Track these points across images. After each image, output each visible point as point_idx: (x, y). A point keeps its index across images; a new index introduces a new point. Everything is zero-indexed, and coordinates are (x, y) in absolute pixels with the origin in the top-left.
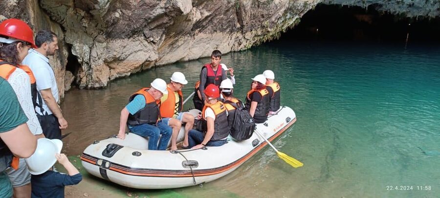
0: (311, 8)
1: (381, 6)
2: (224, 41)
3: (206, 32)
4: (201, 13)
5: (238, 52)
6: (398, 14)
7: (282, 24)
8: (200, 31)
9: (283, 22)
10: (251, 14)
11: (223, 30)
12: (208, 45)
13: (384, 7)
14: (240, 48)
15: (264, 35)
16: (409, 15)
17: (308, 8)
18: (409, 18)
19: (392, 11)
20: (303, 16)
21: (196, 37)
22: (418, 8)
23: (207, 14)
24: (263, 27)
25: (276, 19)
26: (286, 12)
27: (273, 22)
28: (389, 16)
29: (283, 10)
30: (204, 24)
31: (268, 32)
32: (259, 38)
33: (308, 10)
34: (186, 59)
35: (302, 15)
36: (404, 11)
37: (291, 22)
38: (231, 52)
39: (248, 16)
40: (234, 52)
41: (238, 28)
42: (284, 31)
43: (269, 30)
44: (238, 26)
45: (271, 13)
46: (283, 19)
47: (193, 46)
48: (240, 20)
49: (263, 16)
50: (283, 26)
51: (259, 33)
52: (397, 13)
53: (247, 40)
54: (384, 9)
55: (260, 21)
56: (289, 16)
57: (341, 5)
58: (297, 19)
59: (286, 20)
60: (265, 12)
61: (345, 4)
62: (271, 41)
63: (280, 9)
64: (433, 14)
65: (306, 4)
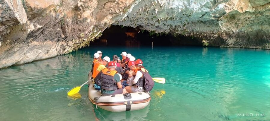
0: (108, 26)
1: (142, 27)
2: (53, 47)
3: (39, 40)
4: (35, 26)
5: (62, 55)
6: (151, 32)
7: (91, 36)
8: (33, 40)
9: (92, 34)
10: (72, 29)
11: (52, 39)
12: (40, 51)
13: (144, 27)
14: (64, 52)
15: (81, 43)
16: (156, 32)
17: (106, 26)
19: (148, 29)
20: (103, 32)
21: (30, 44)
22: (160, 28)
23: (39, 26)
24: (80, 38)
25: (88, 32)
26: (94, 28)
27: (86, 35)
28: (146, 32)
29: (92, 27)
30: (37, 34)
31: (84, 41)
32: (77, 45)
33: (106, 27)
34: (22, 62)
35: (103, 30)
36: (154, 30)
37: (97, 35)
38: (58, 55)
39: (70, 30)
40: (60, 55)
41: (63, 38)
42: (93, 41)
43: (84, 39)
44: (63, 36)
45: (85, 28)
46: (92, 33)
47: (28, 52)
48: (64, 32)
49: (80, 30)
50: (92, 37)
51: (78, 42)
52: (151, 31)
53: (70, 46)
54: (144, 29)
55: (78, 34)
56: (95, 31)
57: (123, 26)
58: (100, 33)
59: (93, 33)
60: (81, 28)
61: (125, 25)
62: (84, 47)
63: (91, 26)
64: (167, 32)
65: (106, 23)
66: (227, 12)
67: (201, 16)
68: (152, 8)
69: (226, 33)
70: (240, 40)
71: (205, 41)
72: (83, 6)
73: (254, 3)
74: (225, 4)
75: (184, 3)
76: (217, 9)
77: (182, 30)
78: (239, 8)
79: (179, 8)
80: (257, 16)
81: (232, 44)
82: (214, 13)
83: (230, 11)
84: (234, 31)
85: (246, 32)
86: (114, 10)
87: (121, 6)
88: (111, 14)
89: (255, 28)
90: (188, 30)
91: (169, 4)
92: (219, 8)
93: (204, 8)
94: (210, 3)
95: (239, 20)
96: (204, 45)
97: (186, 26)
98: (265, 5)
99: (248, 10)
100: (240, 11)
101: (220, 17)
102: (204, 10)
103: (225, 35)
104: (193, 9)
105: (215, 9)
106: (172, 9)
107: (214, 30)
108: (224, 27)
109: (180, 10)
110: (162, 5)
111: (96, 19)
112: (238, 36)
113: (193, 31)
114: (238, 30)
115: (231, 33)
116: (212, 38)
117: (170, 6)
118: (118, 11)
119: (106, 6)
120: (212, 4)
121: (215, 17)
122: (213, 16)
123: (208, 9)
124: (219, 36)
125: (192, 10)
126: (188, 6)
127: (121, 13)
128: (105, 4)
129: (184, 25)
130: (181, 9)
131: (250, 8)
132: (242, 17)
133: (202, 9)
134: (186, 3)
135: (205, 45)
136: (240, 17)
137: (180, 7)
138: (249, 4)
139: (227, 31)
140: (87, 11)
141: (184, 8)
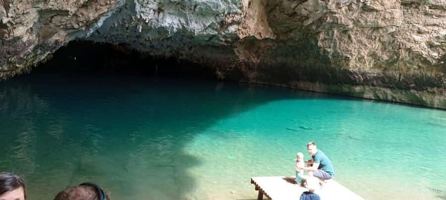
0: (63, 45)
1: (130, 45)
6: (143, 53)
7: (32, 59)
9: (33, 57)
13: (132, 46)
15: (12, 71)
16: (152, 54)
17: (59, 45)
18: (152, 56)
19: (138, 49)
20: (55, 52)
22: (157, 49)
24: (9, 63)
25: (25, 55)
26: (35, 49)
27: (22, 58)
28: (135, 54)
29: (32, 47)
31: (17, 67)
32: (5, 73)
33: (60, 47)
35: (54, 51)
36: (148, 50)
37: (43, 58)
42: (35, 65)
43: (18, 65)
45: (18, 50)
46: (33, 55)
49: (9, 53)
50: (33, 61)
51: (6, 68)
52: (142, 51)
55: (5, 58)
56: (39, 52)
58: (49, 54)
59: (36, 55)
60: (12, 49)
61: (98, 41)
62: (20, 75)
63: (29, 45)
64: (168, 55)
65: (57, 42)
66: (241, 36)
67: (207, 39)
68: (133, 24)
69: (246, 64)
70: (264, 75)
71: (219, 73)
72: (13, 22)
73: (276, 29)
74: (237, 27)
75: (180, 21)
76: (226, 32)
77: (188, 54)
78: (256, 33)
79: (173, 27)
80: (280, 44)
81: (253, 79)
82: (224, 37)
83: (245, 36)
84: (254, 62)
85: (269, 64)
86: (70, 24)
87: (81, 19)
88: (66, 29)
89: (280, 60)
90: (196, 56)
91: (158, 21)
92: (230, 32)
93: (210, 29)
94: (217, 24)
95: (259, 48)
96: (218, 78)
97: (193, 49)
98: (287, 32)
99: (269, 37)
100: (258, 37)
101: (233, 43)
102: (209, 32)
103: (244, 66)
104: (194, 30)
105: (224, 32)
106: (162, 28)
107: (229, 58)
108: (241, 55)
109: (175, 30)
110: (147, 21)
111: (38, 35)
112: (260, 68)
113: (202, 57)
114: (259, 61)
115: (251, 64)
116: (228, 69)
117: (160, 24)
118: (76, 26)
119: (53, 19)
120: (219, 26)
121: (226, 42)
122: (224, 40)
123: (214, 31)
124: (236, 66)
125: (193, 31)
126: (186, 26)
127: (83, 29)
128: (52, 17)
129: (190, 48)
130: (177, 28)
131: (271, 33)
132: (262, 45)
133: (207, 30)
134: (183, 21)
135: (220, 78)
136: (260, 44)
137: (175, 27)
138: (270, 29)
139: (246, 61)
140: (20, 28)
141: (181, 27)
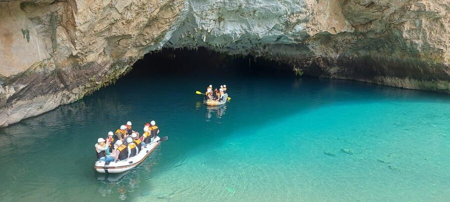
0: (139, 58)
2: (49, 100)
3: (25, 99)
4: (15, 89)
5: (67, 105)
8: (18, 100)
9: (113, 72)
10: (74, 75)
11: (44, 94)
12: (30, 108)
14: (69, 101)
15: (94, 87)
16: (230, 54)
17: (135, 59)
20: (134, 65)
21: (13, 105)
23: (22, 87)
24: (90, 82)
25: (102, 74)
26: (113, 66)
27: (100, 77)
29: (108, 66)
30: (21, 94)
32: (89, 90)
33: (137, 60)
34: (7, 125)
35: (132, 64)
37: (123, 71)
38: (60, 106)
39: (71, 77)
40: (64, 105)
41: (62, 88)
42: (118, 78)
43: (97, 83)
44: (62, 86)
45: (95, 71)
47: (12, 113)
48: (62, 81)
49: (87, 74)
50: (115, 75)
51: (88, 86)
52: (221, 52)
53: (76, 94)
55: (85, 78)
56: (118, 67)
58: (128, 68)
59: (116, 70)
60: (89, 71)
63: (106, 65)
64: (245, 54)
65: (131, 58)
66: (311, 34)
67: (275, 40)
68: (197, 35)
69: (324, 59)
70: (346, 69)
71: (296, 69)
72: (82, 52)
73: (354, 21)
74: (306, 25)
75: (241, 26)
76: (294, 31)
77: (263, 52)
78: (329, 29)
79: (235, 34)
80: (360, 37)
81: (335, 74)
82: (292, 36)
83: (316, 33)
84: (333, 57)
85: (350, 58)
86: (139, 42)
87: (147, 37)
88: (137, 47)
89: (362, 53)
90: (271, 54)
91: (220, 29)
92: (297, 31)
93: (275, 31)
94: (281, 25)
95: (336, 42)
96: (296, 75)
97: (267, 48)
98: (366, 24)
99: (345, 30)
100: (332, 32)
101: (304, 40)
102: (275, 34)
103: (322, 62)
104: (257, 33)
105: (291, 31)
106: (224, 35)
107: (305, 55)
108: (318, 51)
109: (239, 36)
110: (209, 31)
111: (111, 56)
112: (341, 62)
113: (277, 54)
114: (338, 56)
115: (329, 59)
116: (306, 66)
117: (222, 32)
118: (144, 44)
119: (120, 43)
120: (284, 27)
121: (296, 40)
122: (293, 39)
123: (280, 32)
124: (314, 62)
125: (257, 35)
126: (248, 31)
127: (152, 44)
128: (119, 41)
129: (264, 47)
130: (240, 34)
131: (348, 26)
132: (340, 39)
133: (273, 32)
134: (245, 27)
135: (298, 75)
136: (337, 38)
137: (238, 32)
138: (347, 22)
139: (324, 56)
140: (91, 55)
141: (244, 32)
